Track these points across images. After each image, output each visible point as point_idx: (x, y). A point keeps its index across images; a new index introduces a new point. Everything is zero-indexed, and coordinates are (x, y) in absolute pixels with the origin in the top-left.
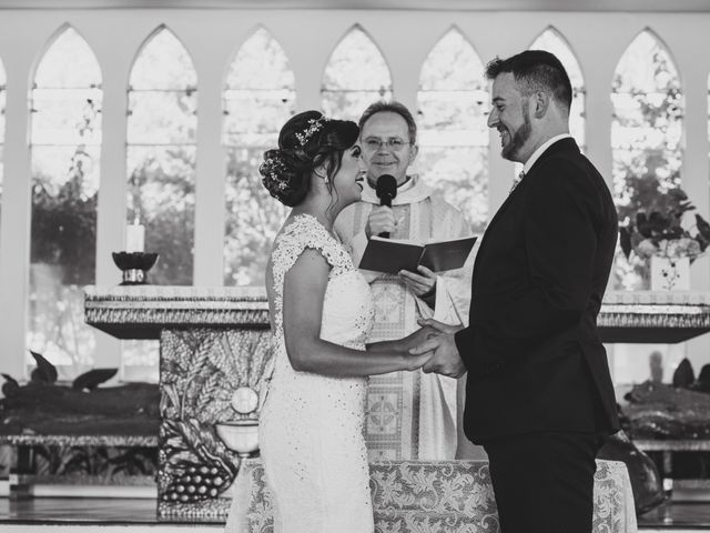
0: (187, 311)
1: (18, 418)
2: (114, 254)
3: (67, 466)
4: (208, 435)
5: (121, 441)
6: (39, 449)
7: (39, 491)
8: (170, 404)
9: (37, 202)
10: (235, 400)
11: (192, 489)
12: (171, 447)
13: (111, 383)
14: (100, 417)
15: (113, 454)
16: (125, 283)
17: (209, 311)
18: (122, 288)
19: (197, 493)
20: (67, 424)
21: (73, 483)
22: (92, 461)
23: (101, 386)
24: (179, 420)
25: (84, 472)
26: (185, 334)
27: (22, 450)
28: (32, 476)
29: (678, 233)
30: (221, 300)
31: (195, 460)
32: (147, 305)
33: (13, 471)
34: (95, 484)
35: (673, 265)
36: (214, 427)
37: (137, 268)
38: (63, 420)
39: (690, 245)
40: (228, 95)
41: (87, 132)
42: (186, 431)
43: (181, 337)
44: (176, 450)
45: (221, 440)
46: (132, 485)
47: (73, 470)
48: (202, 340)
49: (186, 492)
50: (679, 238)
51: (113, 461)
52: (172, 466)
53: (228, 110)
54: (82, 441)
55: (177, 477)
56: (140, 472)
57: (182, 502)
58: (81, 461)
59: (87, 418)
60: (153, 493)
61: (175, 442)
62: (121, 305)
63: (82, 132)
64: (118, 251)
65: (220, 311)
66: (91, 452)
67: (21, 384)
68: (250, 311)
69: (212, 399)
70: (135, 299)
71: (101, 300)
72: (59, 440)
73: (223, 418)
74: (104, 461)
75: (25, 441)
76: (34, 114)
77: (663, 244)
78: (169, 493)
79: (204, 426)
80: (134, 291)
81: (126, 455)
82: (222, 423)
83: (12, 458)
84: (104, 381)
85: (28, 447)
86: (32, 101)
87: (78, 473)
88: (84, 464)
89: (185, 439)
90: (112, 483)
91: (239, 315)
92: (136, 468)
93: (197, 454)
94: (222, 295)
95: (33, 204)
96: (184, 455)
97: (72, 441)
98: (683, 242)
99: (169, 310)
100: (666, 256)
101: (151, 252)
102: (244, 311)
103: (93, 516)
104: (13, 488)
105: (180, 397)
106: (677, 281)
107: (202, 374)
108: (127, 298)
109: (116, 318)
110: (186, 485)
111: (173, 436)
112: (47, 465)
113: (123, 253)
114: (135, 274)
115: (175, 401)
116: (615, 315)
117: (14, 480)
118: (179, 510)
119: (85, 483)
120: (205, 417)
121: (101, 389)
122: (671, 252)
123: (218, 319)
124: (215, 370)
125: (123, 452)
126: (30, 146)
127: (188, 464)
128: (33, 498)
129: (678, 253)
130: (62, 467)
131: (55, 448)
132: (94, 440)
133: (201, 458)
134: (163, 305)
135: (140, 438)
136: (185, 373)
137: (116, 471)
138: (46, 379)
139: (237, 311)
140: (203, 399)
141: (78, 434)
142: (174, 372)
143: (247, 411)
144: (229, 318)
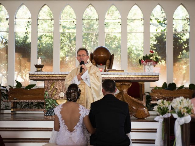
0: (50, 77)
1: (13, 96)
2: (35, 65)
3: (24, 106)
4: (54, 102)
5: (36, 101)
6: (18, 103)
7: (17, 112)
8: (46, 96)
9: (16, 45)
10: (60, 95)
11: (51, 113)
12: (47, 104)
13: (34, 88)
14: (32, 95)
15: (34, 104)
16: (37, 71)
17: (55, 77)
18: (36, 72)
19: (52, 114)
20: (24, 97)
21: (25, 111)
22: (30, 105)
23: (32, 88)
24: (48, 99)
25: (28, 108)
26: (50, 81)
27: (14, 103)
28: (16, 109)
29: (151, 60)
30: (57, 75)
31: (52, 107)
32: (42, 76)
33: (12, 108)
34: (31, 111)
35: (150, 67)
36: (56, 100)
37: (40, 68)
38: (23, 96)
39: (154, 63)
40: (61, 21)
41: (28, 29)
42: (50, 101)
43: (49, 82)
44: (48, 105)
45: (57, 103)
46: (39, 111)
47: (25, 107)
48: (53, 83)
49: (50, 114)
50: (151, 61)
51: (35, 105)
52: (47, 108)
53: (61, 24)
54: (27, 101)
55: (48, 110)
56: (41, 108)
57: (49, 116)
58: (27, 105)
59: (28, 96)
60: (43, 113)
61: (47, 103)
62: (36, 76)
63: (27, 29)
64: (36, 64)
65: (57, 77)
66: (29, 104)
67: (14, 88)
68: (63, 77)
69: (55, 94)
70: (39, 74)
71: (32, 74)
72: (22, 101)
73: (58, 98)
74: (33, 105)
75: (14, 101)
76: (16, 25)
77: (148, 63)
78: (46, 114)
79: (53, 100)
80: (39, 73)
81: (37, 104)
82: (57, 100)
83: (12, 105)
84: (32, 87)
85: (15, 103)
86: (15, 22)
87: (26, 108)
88: (28, 106)
89: (50, 103)
90: (34, 110)
91: (61, 78)
92: (40, 107)
93: (52, 106)
94: (57, 74)
95: (15, 45)
96: (49, 106)
97: (25, 101)
98: (152, 62)
99: (46, 77)
100: (148, 65)
101: (43, 64)
102: (61, 77)
103: (30, 119)
104: (12, 112)
105: (49, 94)
106: (151, 70)
107: (53, 89)
108: (38, 74)
109: (35, 78)
110: (50, 112)
111: (47, 102)
112: (19, 106)
113: (37, 65)
114: (39, 69)
115: (48, 95)
116: (137, 77)
117: (12, 110)
118: (48, 117)
119: (28, 111)
120: (54, 98)
121: (32, 89)
122: (150, 65)
123: (56, 78)
124: (56, 88)
125: (37, 103)
126: (15, 32)
127: (50, 108)
128: (16, 114)
129: (151, 64)
130: (23, 107)
131: (21, 103)
132: (30, 101)
133: (53, 107)
134: (45, 76)
135: (41, 101)
136: (50, 89)
137: (35, 108)
138: (19, 87)
139: (60, 77)
140: (53, 94)
141: (27, 99)
142: (47, 89)
143: (62, 97)
144: (59, 78)
